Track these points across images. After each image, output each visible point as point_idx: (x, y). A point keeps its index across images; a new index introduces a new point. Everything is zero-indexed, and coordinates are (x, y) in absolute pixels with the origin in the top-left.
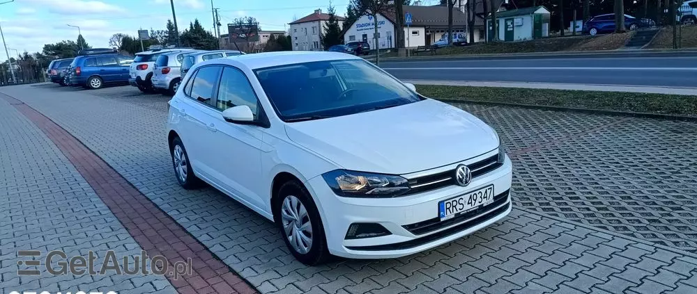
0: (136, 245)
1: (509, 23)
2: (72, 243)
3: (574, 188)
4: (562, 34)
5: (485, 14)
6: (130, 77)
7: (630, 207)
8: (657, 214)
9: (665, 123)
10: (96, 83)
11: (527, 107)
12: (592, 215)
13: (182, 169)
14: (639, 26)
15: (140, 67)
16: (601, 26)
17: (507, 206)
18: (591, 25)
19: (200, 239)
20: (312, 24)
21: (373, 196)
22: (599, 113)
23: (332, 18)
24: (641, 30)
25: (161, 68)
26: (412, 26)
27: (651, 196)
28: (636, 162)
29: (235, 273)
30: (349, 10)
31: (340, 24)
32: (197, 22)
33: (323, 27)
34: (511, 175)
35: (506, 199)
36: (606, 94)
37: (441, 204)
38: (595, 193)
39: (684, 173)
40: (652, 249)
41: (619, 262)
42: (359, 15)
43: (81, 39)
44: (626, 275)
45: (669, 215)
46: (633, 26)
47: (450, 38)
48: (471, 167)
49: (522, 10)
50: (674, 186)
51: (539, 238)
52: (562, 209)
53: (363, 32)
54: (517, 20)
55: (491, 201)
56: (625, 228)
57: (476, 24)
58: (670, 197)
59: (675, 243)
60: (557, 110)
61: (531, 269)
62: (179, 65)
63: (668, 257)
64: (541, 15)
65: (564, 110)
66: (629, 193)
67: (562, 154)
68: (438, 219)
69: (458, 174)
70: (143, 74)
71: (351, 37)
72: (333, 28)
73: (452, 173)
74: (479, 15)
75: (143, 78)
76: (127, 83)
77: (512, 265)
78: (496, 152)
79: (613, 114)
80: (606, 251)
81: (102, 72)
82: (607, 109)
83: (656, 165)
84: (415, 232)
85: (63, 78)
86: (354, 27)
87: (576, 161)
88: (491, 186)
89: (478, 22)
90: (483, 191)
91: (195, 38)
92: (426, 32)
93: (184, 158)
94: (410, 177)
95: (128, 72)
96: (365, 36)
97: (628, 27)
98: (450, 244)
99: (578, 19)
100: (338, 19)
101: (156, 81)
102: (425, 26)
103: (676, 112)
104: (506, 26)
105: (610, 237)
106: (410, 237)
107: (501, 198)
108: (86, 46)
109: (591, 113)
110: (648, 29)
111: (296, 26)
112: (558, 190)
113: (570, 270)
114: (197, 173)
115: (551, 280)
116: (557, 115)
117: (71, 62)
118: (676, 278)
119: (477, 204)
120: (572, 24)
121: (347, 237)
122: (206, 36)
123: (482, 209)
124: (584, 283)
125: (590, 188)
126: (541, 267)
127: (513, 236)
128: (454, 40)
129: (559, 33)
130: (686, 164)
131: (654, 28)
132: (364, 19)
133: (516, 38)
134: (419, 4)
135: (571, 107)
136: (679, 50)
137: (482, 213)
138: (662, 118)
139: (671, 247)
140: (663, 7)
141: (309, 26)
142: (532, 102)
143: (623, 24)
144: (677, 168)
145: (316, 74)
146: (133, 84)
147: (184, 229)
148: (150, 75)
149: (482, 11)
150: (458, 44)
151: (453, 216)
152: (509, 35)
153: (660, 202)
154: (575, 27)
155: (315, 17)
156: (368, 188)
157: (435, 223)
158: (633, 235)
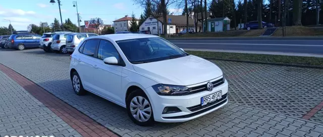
0: (61, 120)
1: (213, 24)
2: (30, 120)
3: (250, 93)
4: (235, 30)
5: (202, 19)
6: (40, 45)
7: (274, 101)
8: (285, 104)
9: (283, 67)
10: (21, 47)
11: (225, 60)
12: (259, 104)
13: (77, 86)
14: (268, 26)
15: (45, 40)
16: (252, 26)
17: (226, 100)
18: (248, 26)
19: (91, 117)
20: (124, 22)
21: (174, 95)
22: (256, 63)
23: (133, 19)
24: (268, 28)
25: (56, 40)
26: (171, 24)
27: (281, 96)
28: (274, 83)
29: (111, 131)
30: (141, 16)
31: (137, 22)
32: (69, 19)
33: (129, 23)
34: (227, 87)
35: (226, 97)
36: (258, 55)
37: (202, 98)
38: (259, 96)
39: (293, 87)
40: (285, 117)
41: (273, 123)
42: (146, 19)
43: (10, 26)
44: (276, 127)
45: (290, 104)
46: (265, 27)
47: (187, 30)
48: (213, 83)
49: (218, 19)
50: (290, 93)
51: (239, 114)
52: (247, 102)
53: (148, 26)
54: (216, 23)
55: (221, 97)
56: (273, 109)
57: (198, 24)
58: (289, 97)
59: (294, 115)
60: (238, 61)
61: (238, 126)
62: (65, 39)
63: (292, 120)
64: (226, 21)
65: (241, 62)
66: (273, 96)
67: (243, 80)
68: (200, 105)
69: (208, 86)
70: (46, 43)
71: (143, 28)
72: (134, 24)
73: (206, 85)
74: (199, 20)
75: (47, 45)
76: (38, 48)
77: (230, 125)
78: (222, 77)
79: (262, 63)
80: (267, 118)
81: (25, 42)
82: (259, 61)
83: (282, 84)
84: (192, 110)
85: (4, 44)
86: (144, 24)
87: (249, 83)
88: (221, 91)
89: (199, 23)
90: (218, 93)
91: (68, 27)
92: (176, 27)
93: (78, 81)
94: (189, 87)
95: (39, 42)
96: (149, 28)
97: (263, 27)
98: (203, 116)
99: (242, 23)
100: (136, 20)
101: (53, 46)
102: (176, 25)
103: (287, 62)
104: (212, 25)
105: (268, 113)
106: (190, 112)
107: (224, 96)
108: (13, 29)
109: (252, 63)
110: (271, 28)
111: (116, 23)
112: (244, 94)
113: (254, 126)
114: (85, 88)
115: (247, 130)
116: (238, 63)
117: (8, 37)
118: (296, 128)
119: (216, 99)
120: (239, 25)
121: (163, 113)
122: (74, 26)
123: (217, 101)
124: (260, 131)
125: (257, 94)
126: (242, 125)
127: (228, 113)
128: (189, 31)
129: (234, 28)
130: (294, 84)
131: (274, 28)
132: (148, 21)
133: (216, 30)
134: (173, 14)
135: (244, 60)
136: (285, 37)
137: (217, 102)
138: (282, 65)
139: (292, 116)
140: (278, 19)
141: (122, 23)
142: (227, 58)
143: (262, 25)
144: (290, 85)
145: (142, 44)
146: (41, 48)
147: (82, 113)
148: (50, 44)
149: (201, 18)
150: (191, 33)
151: (206, 104)
152: (213, 29)
153: (286, 99)
154: (241, 26)
155: (125, 19)
156: (171, 92)
157: (199, 106)
158: (276, 112)
